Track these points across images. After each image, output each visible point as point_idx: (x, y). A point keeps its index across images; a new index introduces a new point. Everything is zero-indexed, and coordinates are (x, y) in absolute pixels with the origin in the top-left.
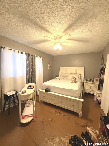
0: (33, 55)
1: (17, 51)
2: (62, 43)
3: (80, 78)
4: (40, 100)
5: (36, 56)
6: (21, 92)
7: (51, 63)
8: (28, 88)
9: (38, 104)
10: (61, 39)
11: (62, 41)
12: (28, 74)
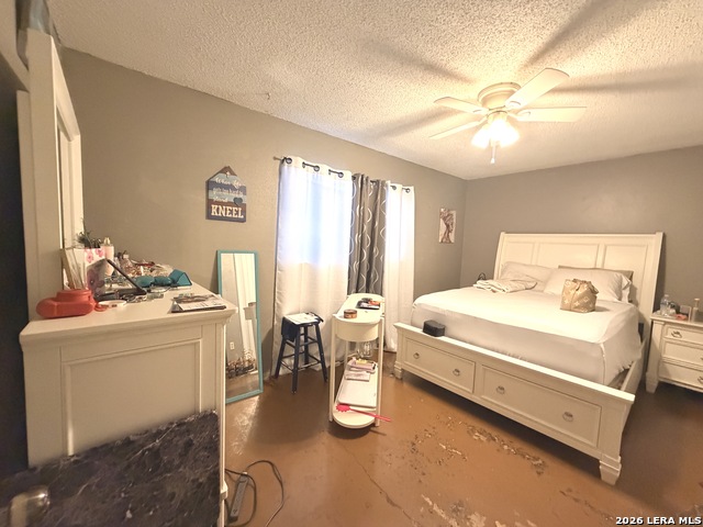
0: (377, 182)
1: (324, 168)
2: (517, 112)
3: (626, 293)
4: (398, 365)
5: (389, 183)
6: (341, 313)
7: (454, 213)
8: (359, 305)
9: (391, 382)
10: (513, 98)
11: (517, 107)
12: (357, 256)
